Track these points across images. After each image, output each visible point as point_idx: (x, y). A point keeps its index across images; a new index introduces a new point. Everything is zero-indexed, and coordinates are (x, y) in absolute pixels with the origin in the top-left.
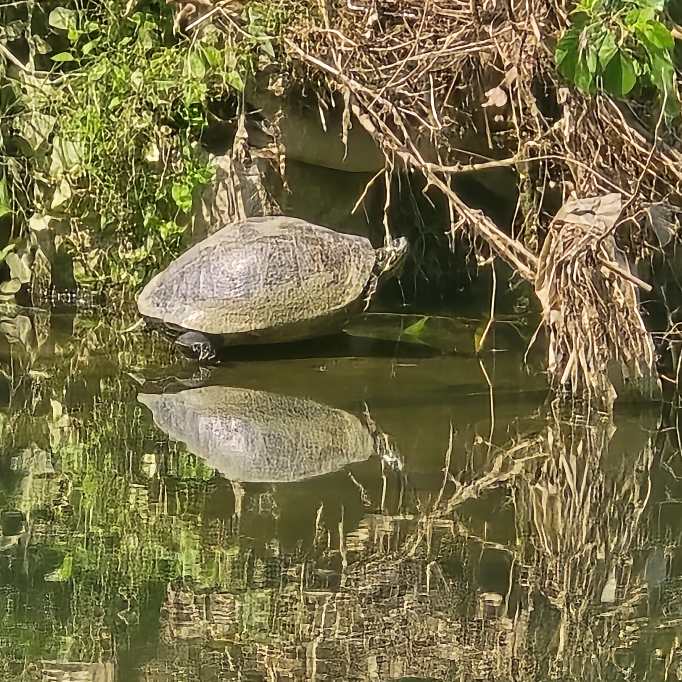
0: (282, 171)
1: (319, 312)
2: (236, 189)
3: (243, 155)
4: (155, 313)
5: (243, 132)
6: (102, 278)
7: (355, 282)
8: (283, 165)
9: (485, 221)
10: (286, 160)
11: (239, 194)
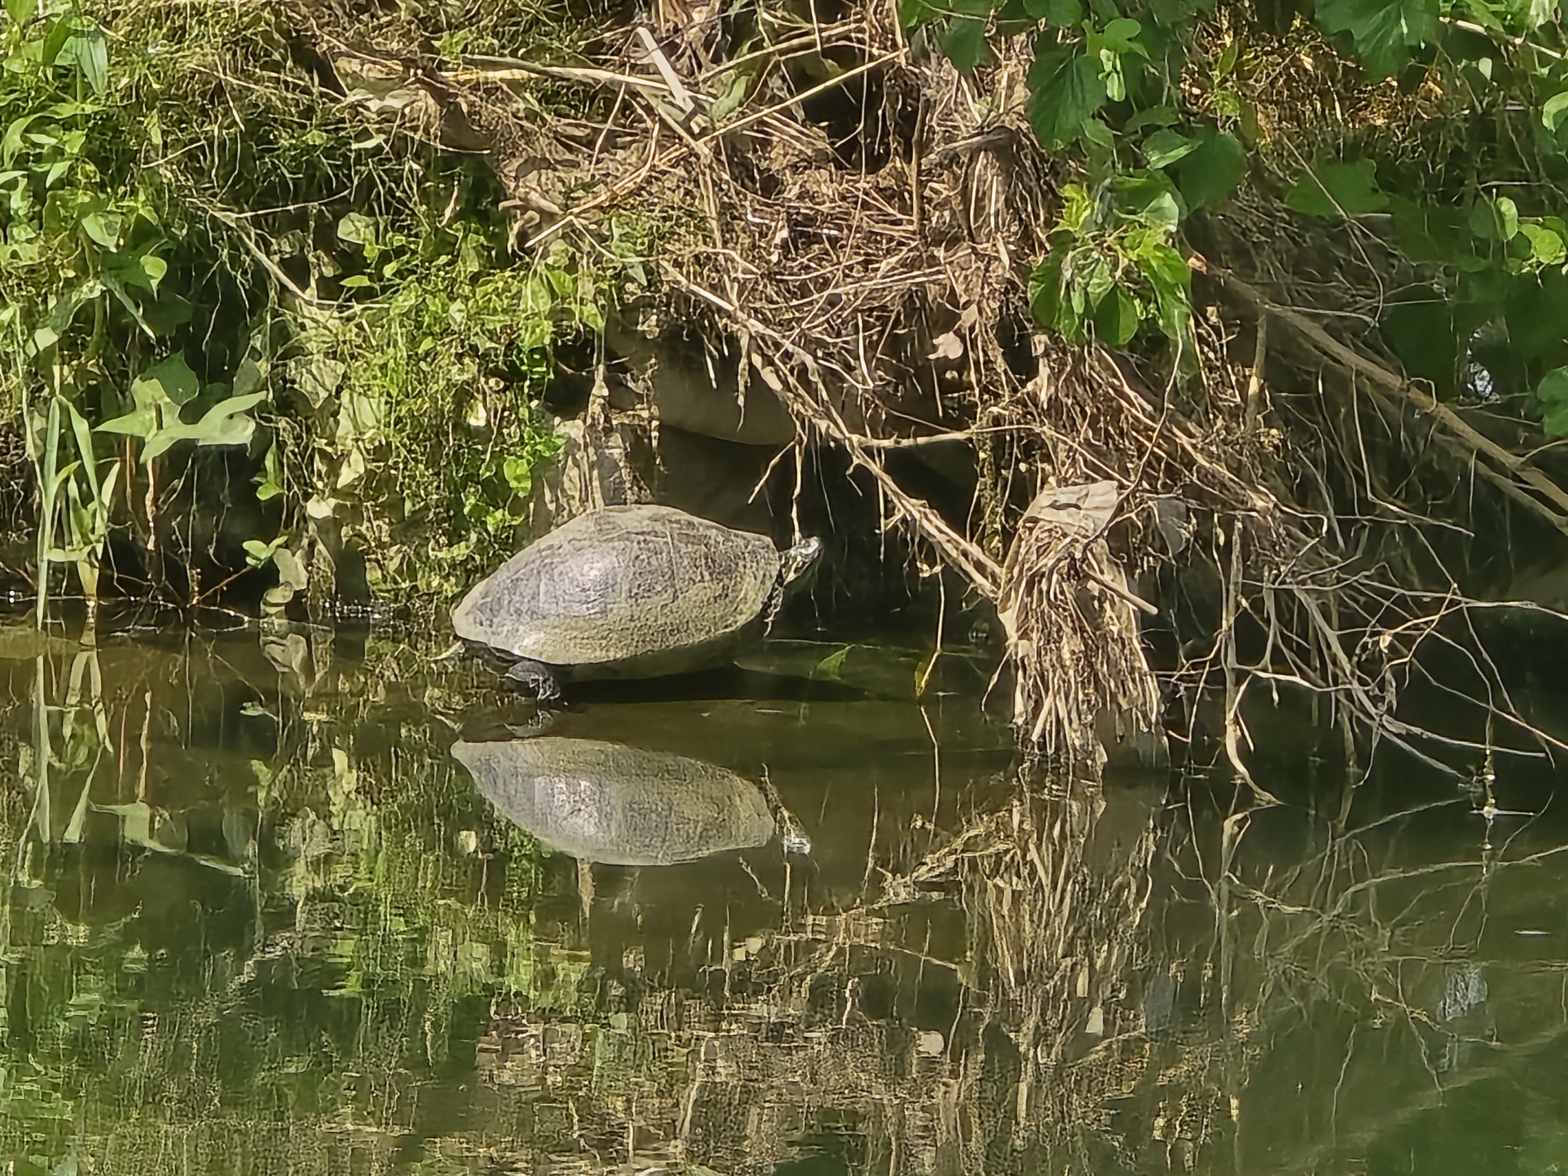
0: (655, 443)
1: (703, 637)
2: (592, 467)
3: (602, 420)
4: (477, 635)
5: (601, 387)
6: (406, 585)
7: (751, 595)
8: (655, 434)
9: (931, 517)
10: (660, 428)
11: (595, 473)
